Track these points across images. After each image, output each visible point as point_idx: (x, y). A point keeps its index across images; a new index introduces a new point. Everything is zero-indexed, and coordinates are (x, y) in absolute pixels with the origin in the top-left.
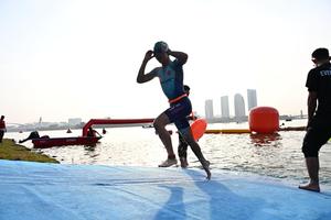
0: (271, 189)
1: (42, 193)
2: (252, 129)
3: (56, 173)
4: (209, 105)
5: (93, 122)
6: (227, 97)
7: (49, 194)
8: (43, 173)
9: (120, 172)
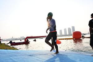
0: (79, 56)
1: (14, 58)
2: (74, 38)
3: (18, 53)
4: (61, 31)
5: (28, 37)
6: (66, 29)
7: (16, 59)
8: (14, 53)
9: (36, 52)
